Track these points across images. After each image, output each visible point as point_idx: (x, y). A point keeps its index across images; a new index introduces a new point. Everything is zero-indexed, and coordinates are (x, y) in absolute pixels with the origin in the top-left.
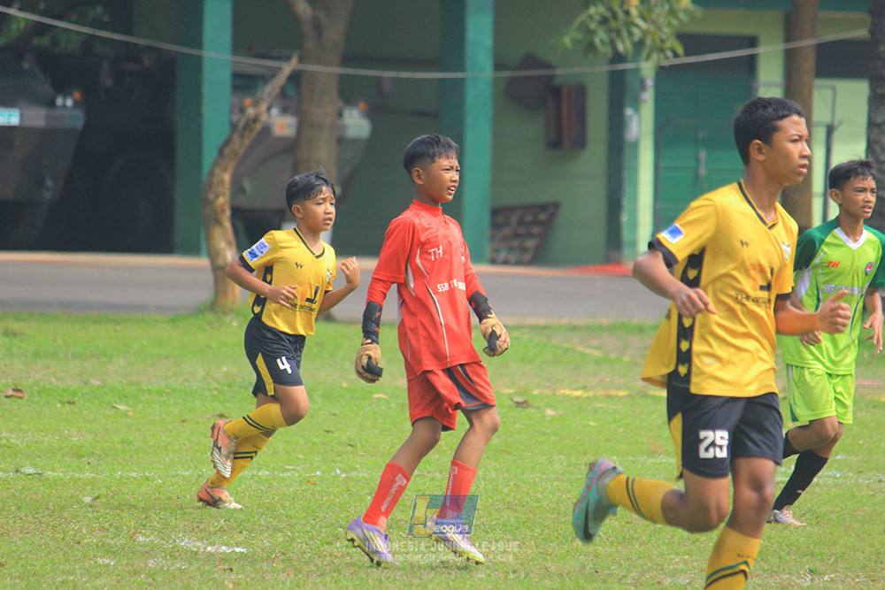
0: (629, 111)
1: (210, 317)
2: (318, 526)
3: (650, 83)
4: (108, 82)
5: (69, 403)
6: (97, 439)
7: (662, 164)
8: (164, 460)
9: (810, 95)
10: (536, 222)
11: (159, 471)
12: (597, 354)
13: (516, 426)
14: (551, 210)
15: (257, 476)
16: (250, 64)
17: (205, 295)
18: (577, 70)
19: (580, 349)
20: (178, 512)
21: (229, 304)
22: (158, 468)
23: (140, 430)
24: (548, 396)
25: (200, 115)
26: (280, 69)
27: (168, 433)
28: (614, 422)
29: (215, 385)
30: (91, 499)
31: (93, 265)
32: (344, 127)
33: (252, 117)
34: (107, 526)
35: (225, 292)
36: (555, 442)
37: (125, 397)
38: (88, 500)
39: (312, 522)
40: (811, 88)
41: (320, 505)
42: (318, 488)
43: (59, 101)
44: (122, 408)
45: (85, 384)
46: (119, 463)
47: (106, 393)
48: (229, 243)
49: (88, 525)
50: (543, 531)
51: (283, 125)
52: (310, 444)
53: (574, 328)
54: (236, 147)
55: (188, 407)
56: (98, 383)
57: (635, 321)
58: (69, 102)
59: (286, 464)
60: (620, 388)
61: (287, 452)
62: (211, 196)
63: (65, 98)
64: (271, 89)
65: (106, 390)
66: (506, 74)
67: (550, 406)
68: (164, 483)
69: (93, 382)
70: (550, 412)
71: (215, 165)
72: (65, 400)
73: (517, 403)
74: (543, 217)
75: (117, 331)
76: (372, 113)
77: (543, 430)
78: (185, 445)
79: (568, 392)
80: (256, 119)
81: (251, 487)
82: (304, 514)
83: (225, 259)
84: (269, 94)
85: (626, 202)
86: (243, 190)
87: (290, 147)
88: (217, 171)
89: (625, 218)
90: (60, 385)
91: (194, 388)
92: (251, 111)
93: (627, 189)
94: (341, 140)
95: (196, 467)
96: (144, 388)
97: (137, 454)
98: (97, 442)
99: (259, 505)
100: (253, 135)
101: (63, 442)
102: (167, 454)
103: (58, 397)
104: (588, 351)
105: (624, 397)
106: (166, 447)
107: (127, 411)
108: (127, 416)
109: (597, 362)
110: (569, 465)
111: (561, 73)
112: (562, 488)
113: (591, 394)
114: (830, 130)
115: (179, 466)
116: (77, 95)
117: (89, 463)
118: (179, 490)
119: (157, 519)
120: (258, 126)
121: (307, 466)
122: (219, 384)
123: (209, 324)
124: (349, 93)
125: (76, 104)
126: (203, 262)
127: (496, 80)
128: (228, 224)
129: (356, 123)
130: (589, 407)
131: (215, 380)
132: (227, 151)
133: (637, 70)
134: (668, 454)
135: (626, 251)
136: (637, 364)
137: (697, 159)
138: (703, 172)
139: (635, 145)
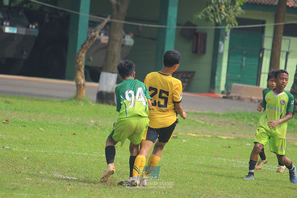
0: (221, 43)
1: (75, 101)
2: (101, 173)
3: (228, 34)
4: (48, 21)
5: (24, 126)
6: (32, 139)
7: (230, 61)
8: (53, 147)
9: (281, 41)
10: (187, 77)
11: (51, 151)
12: (203, 122)
13: (172, 144)
14: (192, 74)
15: (83, 155)
16: (95, 18)
17: (73, 94)
18: (203, 28)
19: (197, 121)
20: (55, 165)
21: (81, 97)
22: (51, 150)
23: (46, 137)
24: (184, 135)
25: (77, 34)
26: (104, 20)
27: (55, 139)
28: (205, 145)
29: (73, 124)
30: (26, 158)
31: (37, 81)
32: (125, 41)
33: (93, 36)
34: (30, 167)
35: (80, 93)
36: (185, 150)
37: (43, 125)
38: (25, 158)
39: (99, 171)
40: (281, 39)
41: (103, 165)
42: (103, 160)
43: (30, 26)
44: (41, 129)
45: (30, 120)
46: (38, 147)
47: (36, 124)
48: (83, 77)
49: (24, 167)
50: (176, 179)
51: (104, 39)
52: (102, 146)
53: (196, 114)
54: (87, 45)
55: (63, 130)
56: (34, 120)
57: (216, 113)
58: (34, 27)
59: (94, 151)
60: (209, 134)
61: (94, 148)
62: (78, 61)
63: (32, 25)
64: (100, 27)
65: (37, 123)
66: (180, 27)
67: (184, 139)
68: (52, 155)
69: (32, 120)
70: (184, 141)
71: (80, 51)
72: (23, 125)
73: (174, 137)
74: (189, 76)
75: (43, 104)
76: (135, 37)
77: (181, 146)
78: (61, 143)
79: (191, 134)
80: (95, 36)
81: (81, 158)
82: (97, 168)
83: (81, 82)
84: (100, 28)
85: (217, 73)
86: (90, 60)
87: (106, 47)
88: (80, 53)
89: (217, 78)
90: (22, 120)
91: (66, 124)
92: (93, 34)
93: (218, 68)
94: (123, 46)
95: (63, 150)
96: (49, 123)
97: (44, 145)
98: (31, 140)
99: (82, 164)
100: (93, 42)
101: (20, 139)
102: (54, 145)
103: (21, 124)
104: (200, 121)
105: (209, 137)
106: (54, 143)
107: (43, 130)
108: (42, 132)
109: (202, 125)
110: (188, 159)
111: (200, 28)
112: (184, 166)
113: (198, 135)
114: (287, 54)
115: (58, 150)
116: (37, 24)
117: (28, 146)
118: (56, 157)
119: (48, 166)
120: (95, 39)
121: (100, 153)
122: (75, 123)
123: (74, 104)
124: (127, 30)
125: (36, 28)
126: (74, 83)
127: (177, 29)
128: (83, 71)
129: (129, 40)
130: (198, 140)
131: (74, 122)
132: (84, 46)
133: (224, 29)
134: (222, 157)
135: (216, 89)
136: (216, 127)
137: (242, 60)
138: (244, 64)
139: (222, 54)
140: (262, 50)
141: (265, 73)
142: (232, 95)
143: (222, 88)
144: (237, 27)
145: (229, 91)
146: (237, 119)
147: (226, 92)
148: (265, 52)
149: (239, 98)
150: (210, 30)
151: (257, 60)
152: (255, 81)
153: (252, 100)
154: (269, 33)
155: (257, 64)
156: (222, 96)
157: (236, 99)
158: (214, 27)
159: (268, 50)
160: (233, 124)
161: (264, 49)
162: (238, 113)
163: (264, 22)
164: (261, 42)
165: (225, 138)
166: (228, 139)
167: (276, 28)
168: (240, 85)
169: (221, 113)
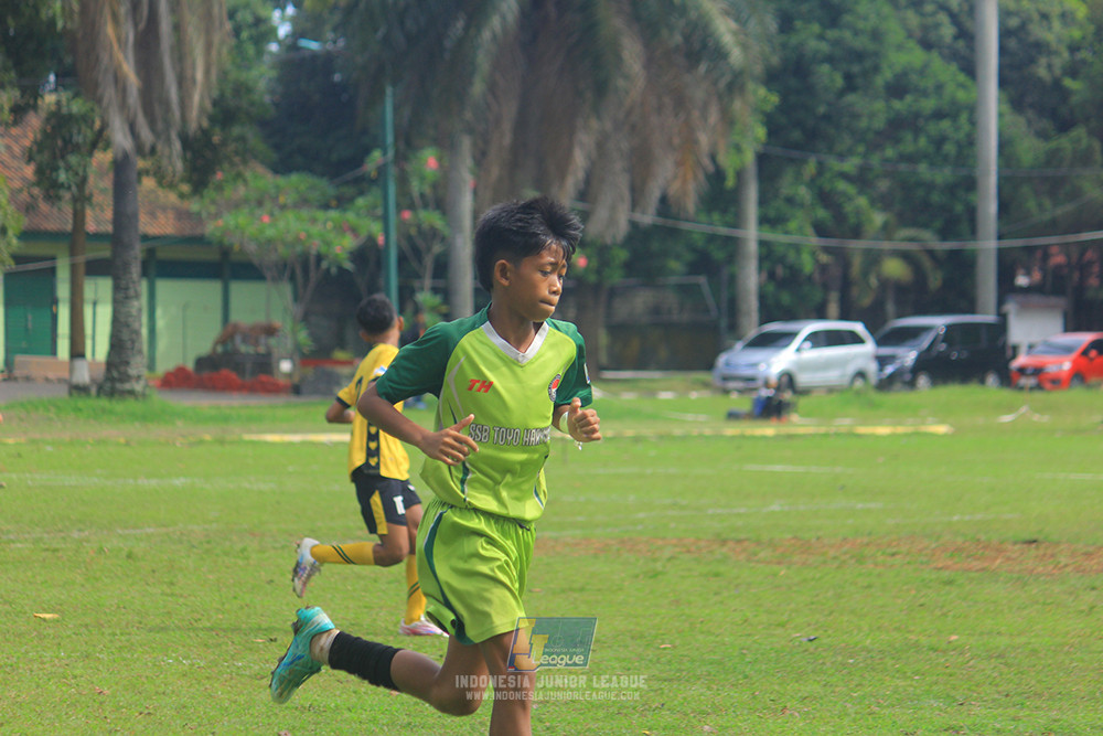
3: (1, 281)
7: (8, 322)
40: (84, 282)
114: (94, 304)
137: (27, 317)
138: (30, 324)
140: (55, 301)
141: (63, 337)
142: (15, 374)
144: (15, 268)
145: (12, 369)
146: (28, 411)
147: (6, 370)
148: (60, 303)
149: (27, 379)
151: (49, 316)
152: (50, 349)
153: (47, 380)
154: (63, 275)
155: (50, 322)
157: (23, 380)
159: (63, 300)
160: (22, 420)
161: (58, 300)
162: (28, 402)
163: (53, 259)
164: (53, 289)
165: (12, 441)
166: (17, 443)
168: (28, 357)
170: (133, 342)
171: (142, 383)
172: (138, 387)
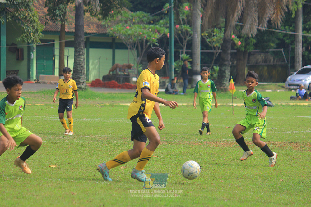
0: (31, 53)
3: (35, 48)
7: (37, 63)
9: (64, 51)
14: (17, 71)
18: (21, 46)
40: (64, 49)
57: (33, 91)
60: (30, 104)
66: (8, 46)
85: (31, 70)
89: (31, 73)
93: (31, 67)
111: (19, 46)
114: (68, 57)
127: (7, 48)
133: (33, 46)
134: (38, 116)
135: (31, 79)
136: (33, 99)
137: (44, 62)
138: (45, 64)
139: (33, 59)
140: (54, 56)
141: (57, 68)
142: (40, 81)
143: (35, 78)
144: (41, 44)
145: (38, 79)
146: (44, 94)
147: (37, 80)
148: (56, 56)
149: (44, 83)
150: (25, 46)
151: (52, 61)
152: (52, 73)
153: (51, 83)
154: (57, 46)
155: (52, 63)
156: (34, 82)
157: (42, 83)
158: (27, 45)
159: (57, 55)
160: (42, 97)
161: (55, 55)
162: (45, 91)
163: (54, 41)
164: (53, 51)
165: (39, 105)
166: (41, 105)
167: (60, 44)
168: (44, 75)
169: (35, 92)
170: (81, 70)
171: (84, 85)
172: (83, 86)
